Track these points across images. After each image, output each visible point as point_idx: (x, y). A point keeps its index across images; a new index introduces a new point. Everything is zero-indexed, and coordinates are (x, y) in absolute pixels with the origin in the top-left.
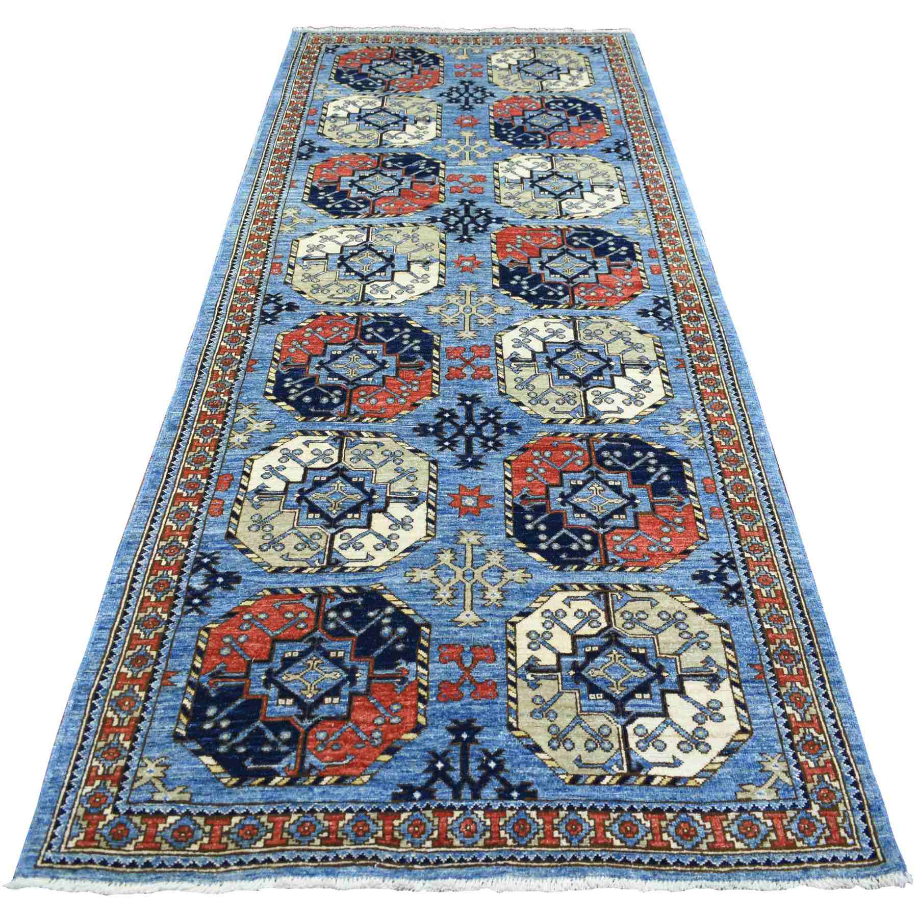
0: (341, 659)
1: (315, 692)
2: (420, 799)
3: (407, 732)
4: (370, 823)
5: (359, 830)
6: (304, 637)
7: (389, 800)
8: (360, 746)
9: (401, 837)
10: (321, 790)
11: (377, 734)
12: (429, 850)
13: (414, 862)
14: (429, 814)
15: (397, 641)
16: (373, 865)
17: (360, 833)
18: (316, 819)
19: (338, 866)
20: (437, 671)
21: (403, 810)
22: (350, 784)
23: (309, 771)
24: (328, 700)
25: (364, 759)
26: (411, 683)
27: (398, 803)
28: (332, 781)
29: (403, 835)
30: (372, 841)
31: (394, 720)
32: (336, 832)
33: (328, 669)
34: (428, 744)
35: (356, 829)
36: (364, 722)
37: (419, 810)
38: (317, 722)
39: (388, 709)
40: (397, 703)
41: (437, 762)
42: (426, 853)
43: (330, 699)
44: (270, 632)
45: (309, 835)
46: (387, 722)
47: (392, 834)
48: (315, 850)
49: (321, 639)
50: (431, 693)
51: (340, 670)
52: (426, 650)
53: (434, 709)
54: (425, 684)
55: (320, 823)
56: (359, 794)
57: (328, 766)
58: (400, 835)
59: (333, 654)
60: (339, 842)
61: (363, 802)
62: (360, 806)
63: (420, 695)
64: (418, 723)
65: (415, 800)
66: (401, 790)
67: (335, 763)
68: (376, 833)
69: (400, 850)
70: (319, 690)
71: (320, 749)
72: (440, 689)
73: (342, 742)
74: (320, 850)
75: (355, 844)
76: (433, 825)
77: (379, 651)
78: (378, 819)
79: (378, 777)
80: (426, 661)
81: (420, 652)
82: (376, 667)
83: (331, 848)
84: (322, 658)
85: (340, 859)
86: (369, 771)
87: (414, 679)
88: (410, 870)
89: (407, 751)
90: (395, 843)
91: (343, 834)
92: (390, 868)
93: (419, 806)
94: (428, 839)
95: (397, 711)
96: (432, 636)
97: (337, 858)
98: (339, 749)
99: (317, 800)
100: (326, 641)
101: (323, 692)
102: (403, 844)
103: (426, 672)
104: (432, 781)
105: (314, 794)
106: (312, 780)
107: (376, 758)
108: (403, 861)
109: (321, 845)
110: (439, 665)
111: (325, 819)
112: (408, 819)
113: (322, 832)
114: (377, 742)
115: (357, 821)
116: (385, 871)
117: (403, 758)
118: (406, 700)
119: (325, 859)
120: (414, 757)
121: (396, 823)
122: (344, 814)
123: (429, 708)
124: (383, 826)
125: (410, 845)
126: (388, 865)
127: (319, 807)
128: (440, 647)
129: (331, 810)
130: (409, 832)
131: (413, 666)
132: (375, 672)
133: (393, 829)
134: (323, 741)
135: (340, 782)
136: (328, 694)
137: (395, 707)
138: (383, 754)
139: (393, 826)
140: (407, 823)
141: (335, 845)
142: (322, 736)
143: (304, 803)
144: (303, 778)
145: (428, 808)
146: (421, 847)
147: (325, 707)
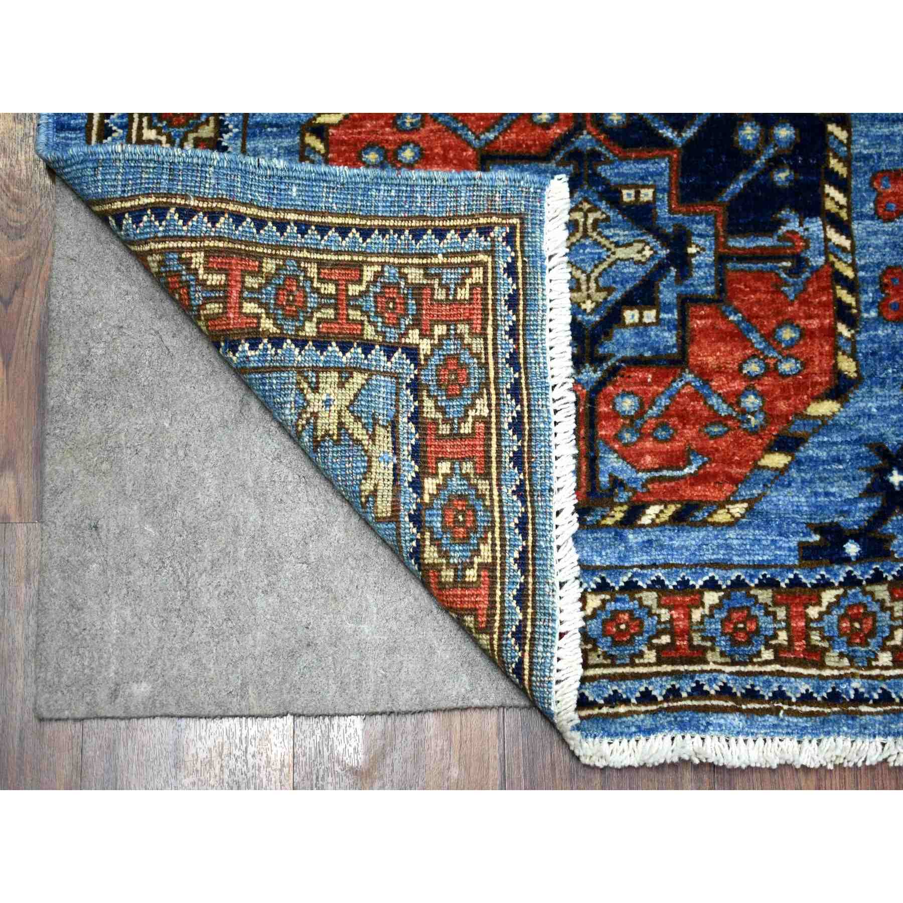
0: (649, 208)
1: (600, 297)
2: (859, 559)
3: (819, 398)
4: (756, 612)
5: (736, 629)
6: (555, 150)
7: (793, 560)
8: (716, 429)
9: (825, 644)
10: (641, 537)
11: (751, 402)
12: (887, 673)
13: (859, 699)
14: (882, 592)
15: (775, 163)
16: (775, 712)
17: (741, 637)
18: (641, 606)
19: (706, 710)
20: (873, 240)
21: (825, 584)
22: (704, 523)
23: (611, 493)
24: (630, 316)
25: (730, 463)
26: (815, 271)
27: (812, 569)
28: (665, 517)
29: (830, 639)
30: (768, 655)
31: (786, 367)
32: (686, 633)
33: (622, 234)
34: (866, 427)
35: (729, 628)
36: (720, 371)
37: (859, 583)
38: (613, 371)
39: (770, 337)
40: (790, 322)
41: (890, 472)
42: (885, 678)
43: (636, 313)
44: (471, 136)
45: (631, 641)
46: (771, 371)
47: (807, 637)
48: (647, 676)
49: (595, 156)
50: (864, 298)
51: (649, 238)
52: (843, 185)
53: (872, 340)
54: (849, 273)
55: (650, 614)
56: (729, 547)
57: (652, 480)
58: (823, 638)
59: (627, 196)
60: (698, 655)
61: (740, 566)
62: (734, 574)
63: (839, 301)
64: (838, 374)
65: (847, 560)
66: (817, 538)
67: (665, 473)
68: (775, 636)
69: (827, 673)
70: (609, 290)
71: (627, 437)
72: (883, 287)
73: (674, 420)
74: (657, 674)
75: (734, 663)
76: (892, 618)
77: (738, 186)
78: (776, 604)
79: (764, 506)
80: (844, 214)
81: (830, 190)
82: (735, 228)
83: (682, 668)
84: (603, 205)
85: (706, 695)
86: (745, 493)
87: (821, 260)
88: (853, 715)
89: (821, 445)
90: (815, 658)
91: (704, 639)
92: (810, 714)
93: (857, 573)
94: (883, 648)
95: (793, 343)
96: (856, 150)
97: (699, 692)
98: (672, 439)
99: (636, 560)
100: (608, 162)
101: (617, 295)
102: (832, 658)
103: (847, 244)
104: (881, 516)
105: (628, 549)
106: (619, 514)
107: (756, 460)
108: (834, 698)
109: (659, 662)
110: (876, 225)
111: (660, 606)
112: (837, 604)
113: (658, 635)
114: (754, 421)
115: (731, 610)
116: (801, 721)
117: (814, 462)
118: (809, 317)
119: (674, 693)
120: (839, 461)
121: (813, 612)
122: (701, 592)
123: (863, 337)
124: (789, 618)
125: (846, 662)
126: (805, 709)
127: (643, 576)
128: (874, 178)
129: (671, 584)
130: (842, 633)
131: (815, 226)
132: (732, 243)
133: (807, 626)
134: (631, 418)
135: (680, 519)
136: (629, 301)
137: (787, 334)
138: (770, 450)
139: (809, 620)
140: (836, 613)
141: (690, 662)
142: (628, 405)
143: (610, 568)
144: (599, 511)
145: (878, 578)
146: (871, 667)
147: (627, 333)
